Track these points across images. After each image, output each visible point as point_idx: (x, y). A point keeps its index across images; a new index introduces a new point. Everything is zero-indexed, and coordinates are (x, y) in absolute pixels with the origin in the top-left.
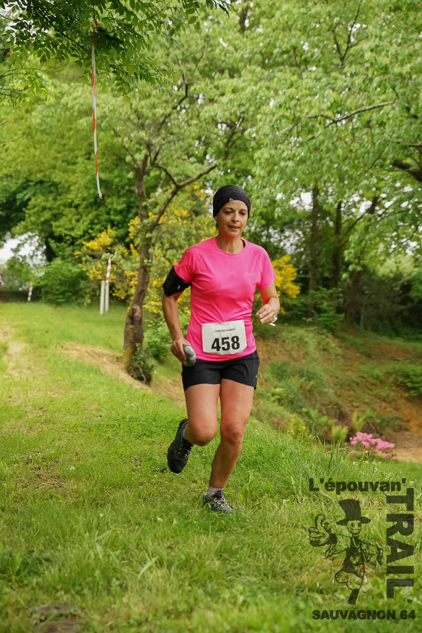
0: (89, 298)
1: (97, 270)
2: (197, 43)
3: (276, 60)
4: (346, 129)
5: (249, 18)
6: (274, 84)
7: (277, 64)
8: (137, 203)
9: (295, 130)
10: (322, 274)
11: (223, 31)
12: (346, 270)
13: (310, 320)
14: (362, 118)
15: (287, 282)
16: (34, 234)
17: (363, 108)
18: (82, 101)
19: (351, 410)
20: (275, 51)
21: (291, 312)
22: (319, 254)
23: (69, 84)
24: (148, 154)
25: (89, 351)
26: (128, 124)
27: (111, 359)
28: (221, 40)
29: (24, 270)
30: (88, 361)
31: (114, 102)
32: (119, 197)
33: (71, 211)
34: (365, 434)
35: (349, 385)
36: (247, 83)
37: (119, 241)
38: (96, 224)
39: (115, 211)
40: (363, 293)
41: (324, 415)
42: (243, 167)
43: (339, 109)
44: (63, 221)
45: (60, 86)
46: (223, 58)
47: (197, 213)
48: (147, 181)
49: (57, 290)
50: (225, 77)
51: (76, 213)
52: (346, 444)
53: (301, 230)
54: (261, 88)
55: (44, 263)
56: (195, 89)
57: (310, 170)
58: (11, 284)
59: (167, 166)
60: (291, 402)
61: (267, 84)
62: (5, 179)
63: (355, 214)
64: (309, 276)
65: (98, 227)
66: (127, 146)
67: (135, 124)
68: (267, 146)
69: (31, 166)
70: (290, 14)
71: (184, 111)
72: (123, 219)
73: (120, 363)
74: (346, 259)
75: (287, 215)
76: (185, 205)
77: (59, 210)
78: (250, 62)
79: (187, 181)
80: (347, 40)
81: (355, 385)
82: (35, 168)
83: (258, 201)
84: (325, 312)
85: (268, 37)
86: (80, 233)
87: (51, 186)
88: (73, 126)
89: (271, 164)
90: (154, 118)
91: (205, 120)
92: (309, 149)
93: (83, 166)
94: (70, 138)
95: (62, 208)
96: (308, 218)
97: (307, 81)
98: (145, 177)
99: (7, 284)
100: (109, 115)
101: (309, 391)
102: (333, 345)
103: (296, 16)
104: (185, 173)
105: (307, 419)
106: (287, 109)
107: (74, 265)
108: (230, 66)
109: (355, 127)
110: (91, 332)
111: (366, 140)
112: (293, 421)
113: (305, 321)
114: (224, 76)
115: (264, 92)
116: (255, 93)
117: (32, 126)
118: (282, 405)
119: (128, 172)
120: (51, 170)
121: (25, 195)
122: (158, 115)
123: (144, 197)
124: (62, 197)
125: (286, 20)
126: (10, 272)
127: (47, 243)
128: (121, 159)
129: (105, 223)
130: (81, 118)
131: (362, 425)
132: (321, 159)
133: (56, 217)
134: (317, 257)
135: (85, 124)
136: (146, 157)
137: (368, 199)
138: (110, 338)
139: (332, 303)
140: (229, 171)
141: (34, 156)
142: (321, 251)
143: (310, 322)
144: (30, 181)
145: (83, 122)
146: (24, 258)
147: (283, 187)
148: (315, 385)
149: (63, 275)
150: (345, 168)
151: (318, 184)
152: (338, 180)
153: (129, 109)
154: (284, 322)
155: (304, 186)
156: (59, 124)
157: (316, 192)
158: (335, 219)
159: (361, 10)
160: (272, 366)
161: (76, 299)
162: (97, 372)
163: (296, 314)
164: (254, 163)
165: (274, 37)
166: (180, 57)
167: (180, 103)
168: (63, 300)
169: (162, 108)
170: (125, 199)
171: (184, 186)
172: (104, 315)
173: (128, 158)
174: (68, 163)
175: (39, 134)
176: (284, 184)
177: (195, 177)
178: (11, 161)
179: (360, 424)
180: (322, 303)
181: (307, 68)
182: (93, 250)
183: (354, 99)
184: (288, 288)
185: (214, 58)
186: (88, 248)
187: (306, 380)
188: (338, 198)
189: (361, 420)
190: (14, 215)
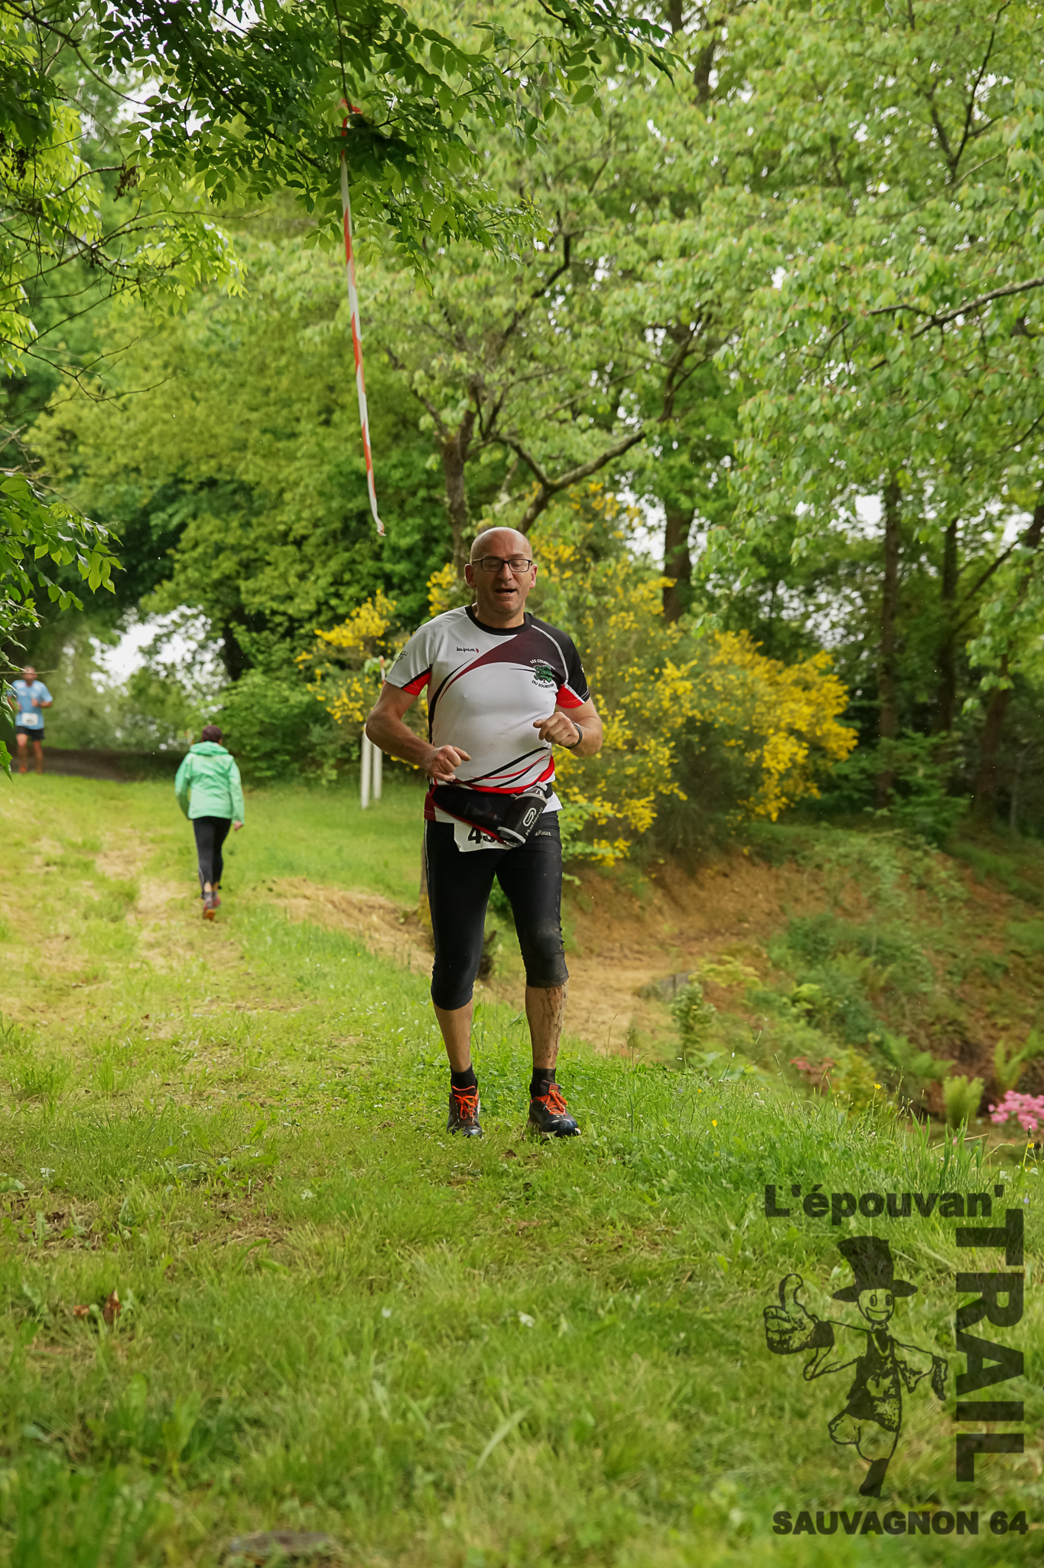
0: (333, 767)
1: (351, 700)
2: (590, 132)
3: (789, 170)
4: (967, 340)
5: (719, 65)
6: (783, 231)
7: (790, 181)
8: (448, 531)
9: (839, 346)
10: (910, 698)
11: (655, 101)
12: (972, 688)
13: (884, 812)
14: (1007, 310)
15: (825, 718)
16: (194, 611)
17: (1007, 287)
18: (309, 283)
19: (991, 1037)
20: (786, 151)
21: (837, 793)
22: (902, 648)
23: (276, 243)
24: (474, 409)
25: (336, 898)
26: (423, 337)
27: (389, 917)
28: (650, 124)
29: (171, 699)
30: (335, 923)
31: (388, 283)
32: (403, 516)
33: (285, 554)
34: (1028, 1097)
35: (985, 973)
36: (716, 231)
37: (404, 625)
38: (348, 584)
39: (395, 549)
40: (1015, 741)
41: (923, 1050)
42: (708, 437)
43: (948, 291)
44: (265, 578)
45: (256, 247)
46: (656, 169)
47: (597, 552)
48: (473, 475)
49: (254, 749)
50: (663, 218)
51: (298, 556)
52: (979, 1121)
53: (858, 589)
54: (750, 242)
55: (219, 681)
56: (588, 249)
57: (879, 444)
58: (139, 733)
59: (522, 438)
60: (840, 1018)
61: (767, 231)
62: (121, 478)
63: (991, 547)
64: (879, 702)
65: (352, 591)
66: (421, 391)
67: (441, 337)
68: (769, 387)
69: (185, 445)
70: (822, 56)
71: (560, 299)
72: (415, 570)
73: (412, 929)
74: (973, 662)
75: (822, 553)
76: (568, 533)
77: (256, 550)
78: (724, 176)
79: (572, 473)
80: (964, 117)
81: (998, 972)
82: (195, 450)
83: (751, 522)
84: (920, 791)
85: (767, 114)
86: (310, 606)
87: (234, 492)
88: (288, 343)
89: (781, 429)
90: (490, 321)
91: (614, 323)
92: (874, 390)
93: (313, 440)
94: (279, 372)
95: (262, 545)
96: (873, 559)
97: (866, 224)
98: (467, 464)
99: (131, 734)
100: (378, 315)
101: (885, 990)
102: (943, 875)
103: (836, 61)
104: (567, 453)
105: (879, 1059)
106: (818, 294)
107: (294, 685)
108: (674, 189)
109: (988, 333)
110: (340, 850)
111: (1016, 365)
112: (846, 1065)
113: (871, 814)
114: (658, 213)
115: (759, 251)
116: (735, 257)
117: (186, 347)
118: (817, 1026)
119: (425, 453)
120: (236, 454)
121: (171, 516)
122: (497, 313)
123: (465, 514)
124: (262, 519)
125: (811, 71)
126: (137, 705)
127: (228, 634)
128: (407, 423)
129: (370, 581)
130: (306, 326)
131: (1018, 1074)
132: (906, 416)
133: (249, 568)
134: (897, 656)
135: (317, 339)
136: (469, 417)
137: (1024, 508)
138: (386, 865)
139: (938, 770)
140: (675, 445)
141: (193, 420)
142: (907, 639)
143: (883, 817)
144: (183, 481)
145: (313, 335)
146: (171, 669)
147: (813, 487)
148: (901, 975)
149: (267, 709)
150: (967, 437)
151: (899, 475)
152: (948, 466)
153: (426, 301)
154: (819, 819)
155: (864, 481)
156: (253, 339)
157: (892, 495)
158: (941, 562)
159: (997, 43)
160: (790, 928)
161: (302, 770)
162: (355, 950)
163: (849, 798)
164: (740, 427)
165: (781, 114)
166: (550, 168)
167: (551, 280)
168: (269, 773)
169: (506, 295)
170: (418, 521)
171: (564, 485)
172: (369, 808)
173: (426, 422)
174: (277, 434)
175: (203, 364)
176: (815, 478)
177: (591, 462)
178: (136, 434)
179: (1014, 1070)
180: (915, 769)
181: (864, 188)
182: (340, 650)
183: (984, 265)
184: (827, 735)
185: (634, 169)
186: (328, 644)
187: (875, 964)
188: (949, 511)
189: (1016, 1059)
190: (146, 565)
